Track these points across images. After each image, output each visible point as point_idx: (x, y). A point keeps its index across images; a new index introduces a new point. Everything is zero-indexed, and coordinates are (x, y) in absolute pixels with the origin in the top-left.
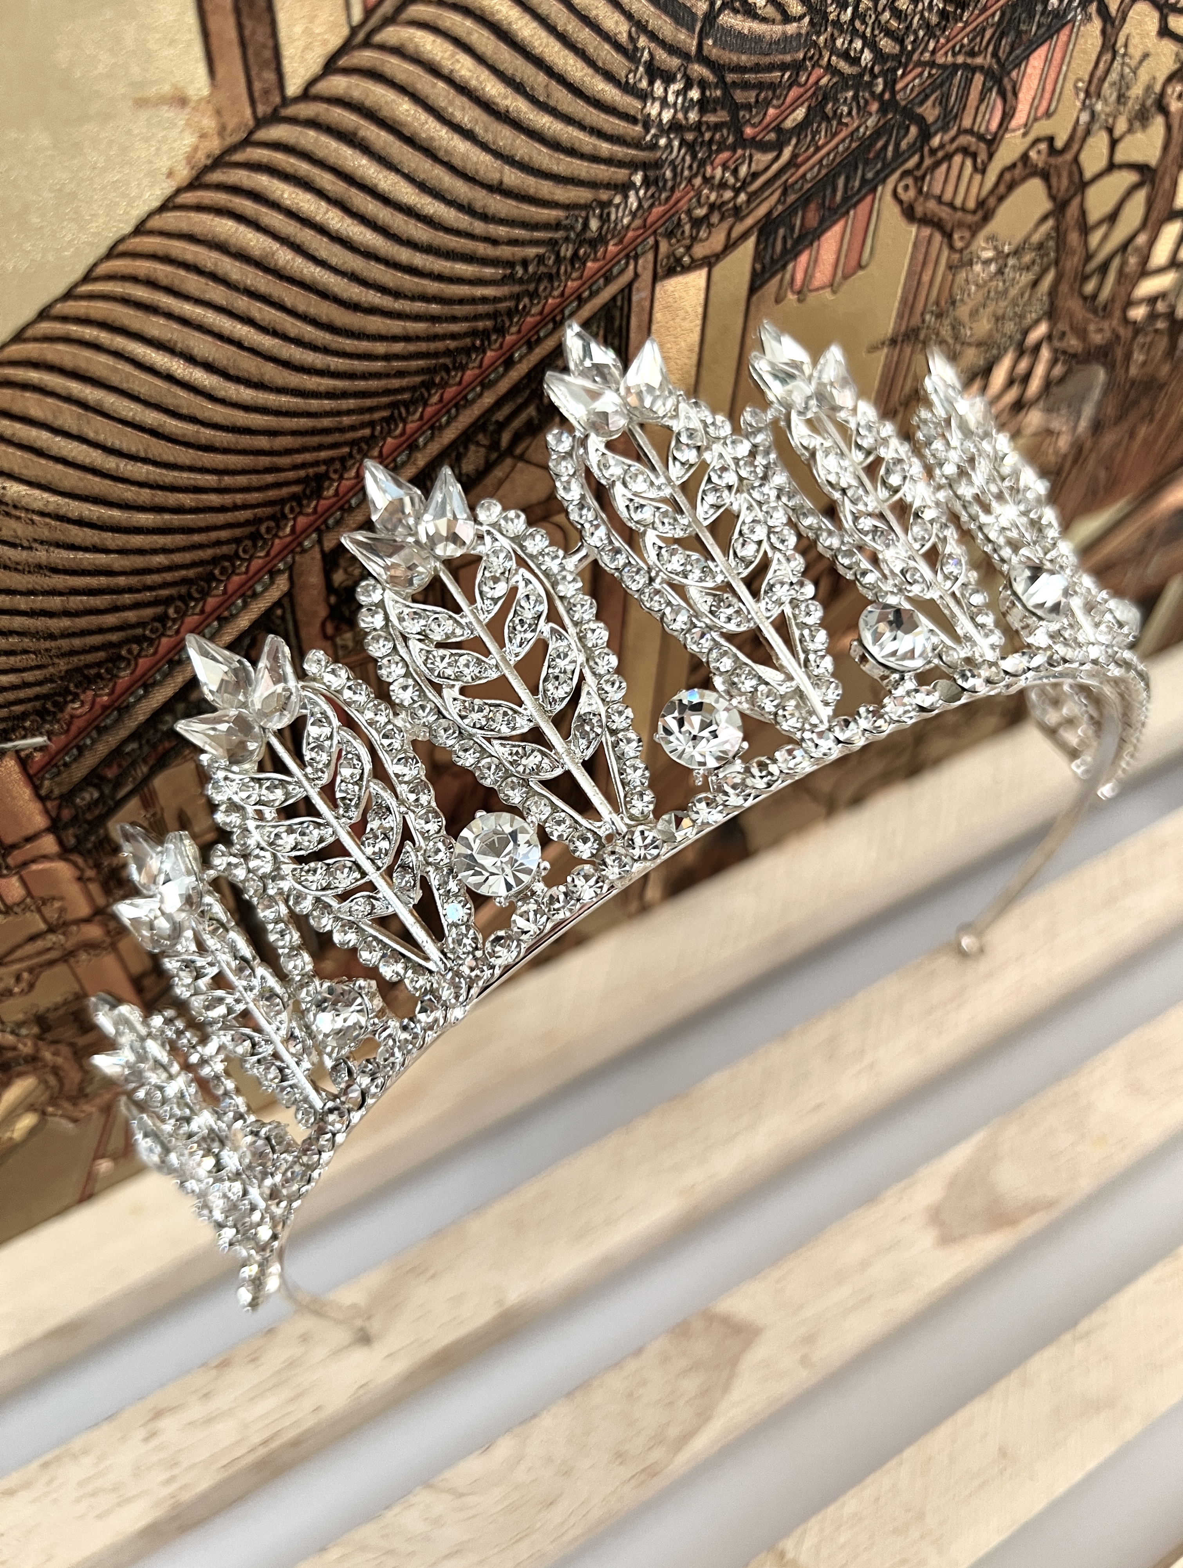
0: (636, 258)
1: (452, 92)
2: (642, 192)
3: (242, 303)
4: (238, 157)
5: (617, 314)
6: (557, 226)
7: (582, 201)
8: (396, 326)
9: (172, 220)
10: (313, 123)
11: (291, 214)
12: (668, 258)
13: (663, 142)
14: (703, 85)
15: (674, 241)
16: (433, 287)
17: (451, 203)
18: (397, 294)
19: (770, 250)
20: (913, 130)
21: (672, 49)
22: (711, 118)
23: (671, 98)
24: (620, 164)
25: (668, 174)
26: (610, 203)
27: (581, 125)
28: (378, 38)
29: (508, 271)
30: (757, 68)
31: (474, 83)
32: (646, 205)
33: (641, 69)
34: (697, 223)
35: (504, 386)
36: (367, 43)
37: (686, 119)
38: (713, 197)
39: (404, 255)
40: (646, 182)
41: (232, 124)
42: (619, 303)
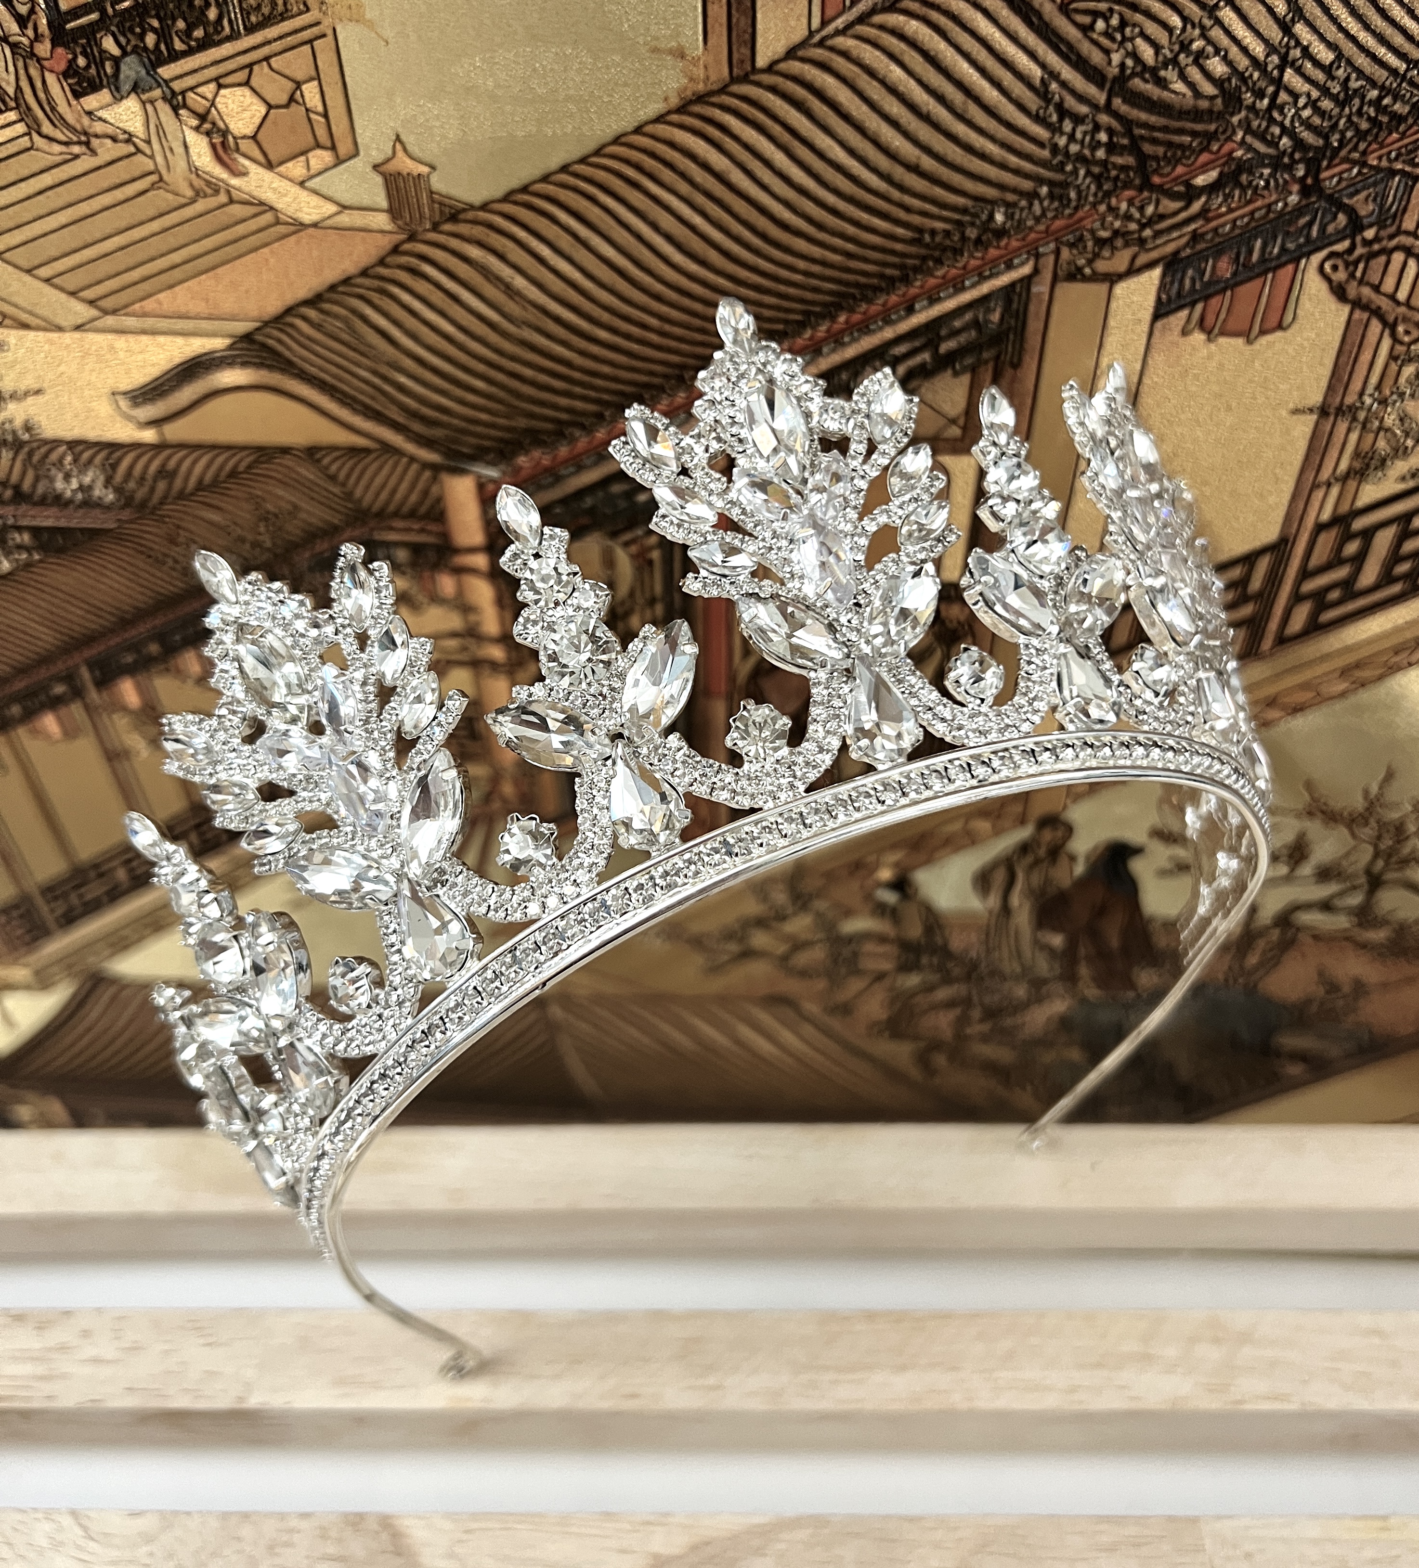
0: (1038, 256)
1: (883, 91)
2: (1046, 203)
3: (700, 199)
4: (714, 99)
5: (1016, 298)
6: (964, 211)
7: (989, 197)
8: (816, 251)
9: (662, 130)
10: (773, 89)
11: (747, 147)
12: (1069, 263)
13: (1069, 168)
14: (1110, 132)
15: (1075, 252)
16: (851, 230)
17: (875, 170)
18: (820, 226)
19: (1176, 285)
20: (1342, 218)
21: (1081, 98)
22: (1119, 160)
23: (1079, 135)
24: (1027, 176)
25: (1073, 195)
26: (1014, 205)
27: (992, 138)
28: (830, 43)
29: (917, 236)
30: (1165, 129)
31: (901, 88)
32: (1050, 215)
33: (1051, 108)
34: (1101, 243)
35: (904, 327)
36: (821, 44)
37: (1093, 155)
38: (1117, 224)
39: (831, 199)
40: (1051, 196)
41: (713, 78)
42: (1018, 290)
